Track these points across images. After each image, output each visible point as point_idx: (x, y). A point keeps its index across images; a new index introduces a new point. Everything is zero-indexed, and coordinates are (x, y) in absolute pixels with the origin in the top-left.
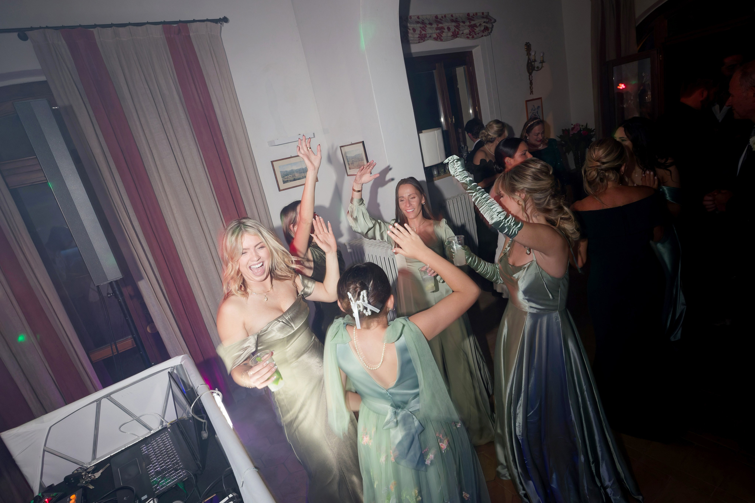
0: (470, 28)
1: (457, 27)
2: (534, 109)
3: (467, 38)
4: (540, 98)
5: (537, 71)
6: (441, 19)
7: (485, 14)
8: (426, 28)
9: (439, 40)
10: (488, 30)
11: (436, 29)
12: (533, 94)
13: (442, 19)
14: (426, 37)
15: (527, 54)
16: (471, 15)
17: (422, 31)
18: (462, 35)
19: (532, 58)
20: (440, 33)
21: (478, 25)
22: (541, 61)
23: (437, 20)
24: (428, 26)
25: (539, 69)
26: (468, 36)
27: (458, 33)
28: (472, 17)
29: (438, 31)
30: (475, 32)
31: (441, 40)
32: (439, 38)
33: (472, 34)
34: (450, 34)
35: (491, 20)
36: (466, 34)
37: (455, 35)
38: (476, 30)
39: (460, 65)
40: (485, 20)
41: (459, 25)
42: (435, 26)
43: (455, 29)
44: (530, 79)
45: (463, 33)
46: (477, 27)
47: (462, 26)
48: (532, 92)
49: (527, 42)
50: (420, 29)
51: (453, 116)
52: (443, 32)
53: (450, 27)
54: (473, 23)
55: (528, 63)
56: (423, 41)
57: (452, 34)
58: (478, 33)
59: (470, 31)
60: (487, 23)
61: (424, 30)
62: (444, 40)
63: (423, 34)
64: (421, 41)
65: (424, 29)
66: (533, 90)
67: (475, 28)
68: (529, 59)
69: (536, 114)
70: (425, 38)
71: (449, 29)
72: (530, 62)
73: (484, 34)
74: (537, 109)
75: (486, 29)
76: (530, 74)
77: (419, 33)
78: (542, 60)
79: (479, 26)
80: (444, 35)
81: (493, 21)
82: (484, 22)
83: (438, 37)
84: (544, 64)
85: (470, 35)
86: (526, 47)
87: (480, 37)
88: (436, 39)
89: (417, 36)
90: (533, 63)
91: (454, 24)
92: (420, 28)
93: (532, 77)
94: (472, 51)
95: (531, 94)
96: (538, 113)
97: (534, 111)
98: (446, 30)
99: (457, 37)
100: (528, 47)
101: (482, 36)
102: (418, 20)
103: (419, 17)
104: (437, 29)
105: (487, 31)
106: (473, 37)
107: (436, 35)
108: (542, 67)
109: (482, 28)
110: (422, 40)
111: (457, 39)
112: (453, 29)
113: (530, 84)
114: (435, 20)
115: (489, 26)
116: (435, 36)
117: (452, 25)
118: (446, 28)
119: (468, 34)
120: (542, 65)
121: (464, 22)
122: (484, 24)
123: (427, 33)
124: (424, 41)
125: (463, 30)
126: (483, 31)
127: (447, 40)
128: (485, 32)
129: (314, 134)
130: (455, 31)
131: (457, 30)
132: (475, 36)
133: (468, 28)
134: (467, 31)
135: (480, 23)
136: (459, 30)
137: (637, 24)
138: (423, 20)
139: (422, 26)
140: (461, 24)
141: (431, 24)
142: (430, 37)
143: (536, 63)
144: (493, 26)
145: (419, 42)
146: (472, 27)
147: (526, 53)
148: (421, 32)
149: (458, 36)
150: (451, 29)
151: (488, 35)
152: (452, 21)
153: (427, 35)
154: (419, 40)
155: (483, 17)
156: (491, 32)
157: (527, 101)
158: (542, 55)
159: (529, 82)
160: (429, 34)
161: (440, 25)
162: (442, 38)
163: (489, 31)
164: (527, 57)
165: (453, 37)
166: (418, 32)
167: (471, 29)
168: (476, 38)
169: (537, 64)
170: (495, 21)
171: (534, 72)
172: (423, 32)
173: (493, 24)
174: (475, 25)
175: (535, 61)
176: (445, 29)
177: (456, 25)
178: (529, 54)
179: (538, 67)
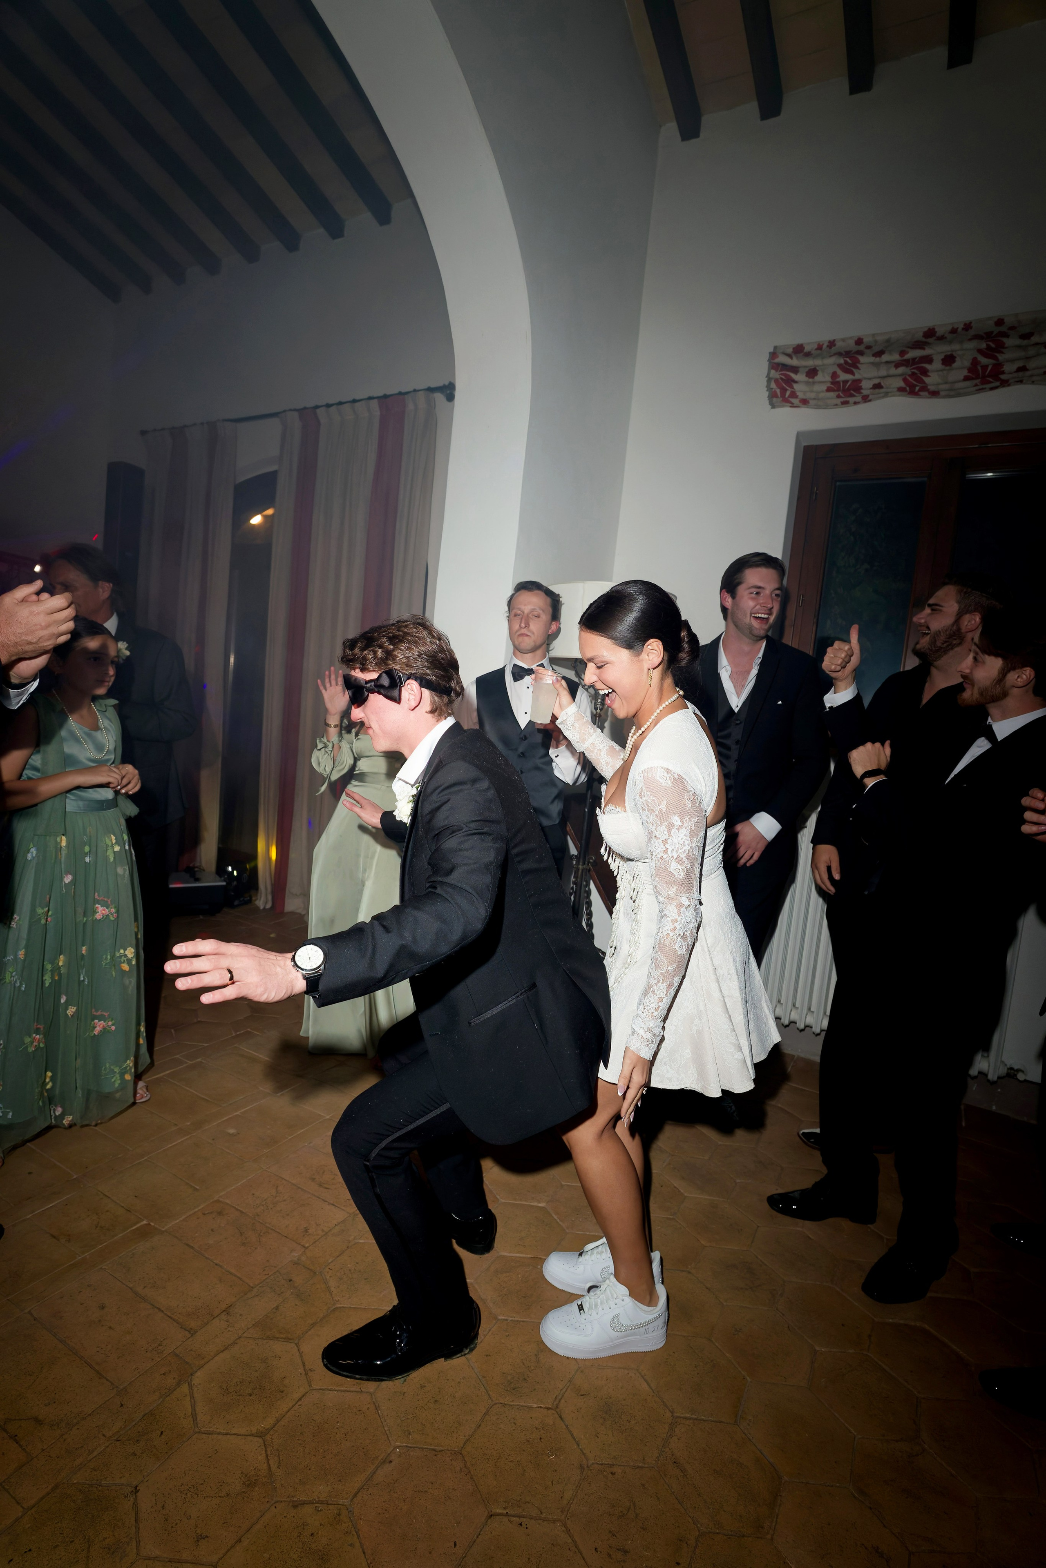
17: (839, 372)
41: (1002, 345)
43: (976, 358)
52: (925, 372)
53: (957, 353)
62: (942, 393)
63: (845, 382)
64: (852, 400)
71: (949, 360)
77: (828, 379)
80: (932, 380)
89: (824, 387)
91: (973, 345)
107: (903, 380)
116: (898, 384)
117: (967, 349)
123: (857, 376)
140: (1013, 341)
142: (877, 386)
145: (845, 403)
148: (834, 375)
154: (839, 397)
160: (869, 379)
166: (824, 377)
172: (843, 376)
176: (931, 363)
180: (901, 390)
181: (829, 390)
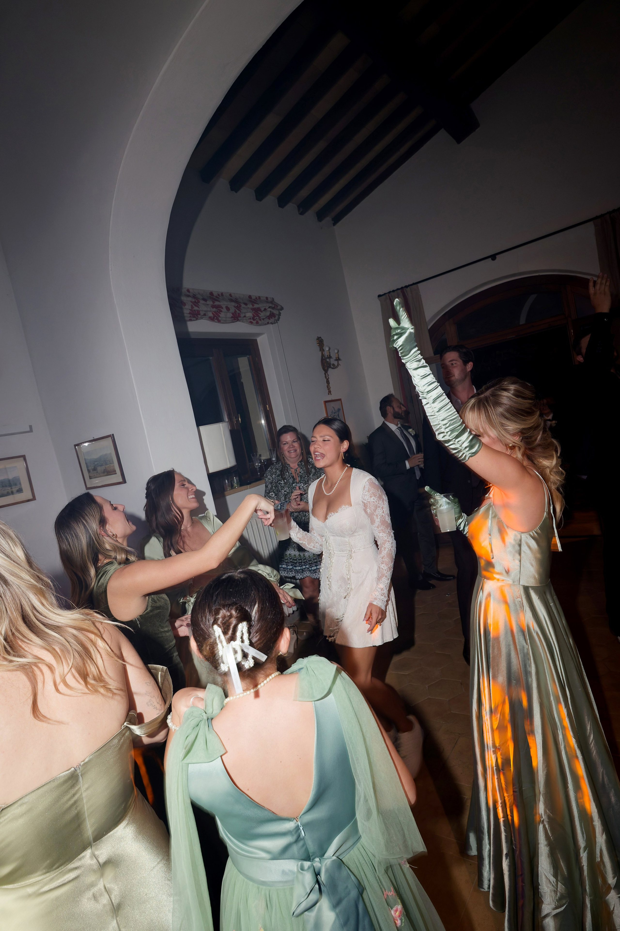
0: (254, 311)
1: (238, 307)
2: (334, 412)
3: (250, 323)
4: (340, 400)
5: (333, 368)
6: (216, 297)
7: (269, 299)
8: (199, 304)
9: (216, 320)
10: (275, 317)
11: (211, 306)
12: (331, 395)
13: (218, 296)
14: (200, 314)
15: (320, 350)
16: (253, 298)
18: (244, 318)
19: (326, 354)
20: (218, 311)
21: (262, 309)
22: (336, 358)
23: (213, 297)
24: (202, 302)
25: (335, 367)
26: (252, 320)
27: (239, 316)
28: (254, 300)
29: (214, 309)
30: (259, 317)
31: (219, 321)
32: (215, 318)
33: (256, 319)
34: (230, 315)
35: (277, 307)
36: (249, 318)
37: (236, 318)
38: (261, 314)
39: (243, 354)
40: (270, 305)
41: (240, 306)
42: (210, 302)
43: (235, 310)
44: (326, 377)
45: (245, 316)
46: (262, 312)
47: (244, 308)
48: (330, 392)
49: (319, 337)
50: (191, 304)
51: (239, 415)
52: (222, 311)
53: (229, 306)
54: (256, 306)
55: (322, 360)
56: (195, 319)
57: (231, 315)
58: (263, 319)
59: (253, 315)
60: (273, 308)
61: (195, 305)
62: (222, 321)
63: (195, 310)
64: (193, 319)
65: (196, 303)
66: (331, 389)
67: (259, 312)
68: (323, 355)
69: (337, 416)
70: (199, 316)
71: (228, 309)
72: (324, 358)
73: (270, 321)
74: (338, 412)
75: (272, 315)
76: (326, 371)
77: (191, 308)
78: (337, 356)
79: (264, 310)
80: (222, 315)
81: (279, 307)
82: (269, 307)
83: (214, 316)
84: (340, 362)
85: (254, 320)
86: (318, 342)
87: (266, 324)
88: (212, 319)
89: (188, 311)
90: (328, 360)
91: (233, 304)
92: (191, 302)
93: (328, 375)
94: (256, 340)
95: (329, 394)
96: (339, 417)
97: (334, 414)
98: (224, 310)
99: (238, 320)
100: (320, 342)
101: (268, 323)
102: (188, 293)
103: (189, 290)
104: (213, 306)
105: (273, 318)
106: (257, 323)
107: (212, 313)
108: (338, 365)
109: (268, 314)
110: (194, 317)
111: (238, 322)
112: (232, 310)
113: (327, 383)
114: (210, 297)
115: (276, 312)
116: (210, 314)
117: (232, 305)
118: (224, 307)
119: (252, 318)
120: (338, 362)
121: (246, 304)
122: (269, 309)
123: (200, 309)
124: (197, 319)
125: (245, 313)
126: (269, 317)
127: (225, 322)
128: (271, 319)
129: (31, 427)
130: (235, 311)
131: (238, 311)
132: (260, 322)
133: (251, 311)
134: (249, 315)
135: (264, 308)
136: (241, 311)
137: (429, 327)
138: (194, 294)
139: (194, 300)
140: (243, 305)
141: (205, 300)
142: (205, 315)
143: (331, 360)
144: (280, 314)
146: (256, 311)
147: (318, 348)
148: (192, 307)
149: (239, 318)
150: (230, 309)
151: (275, 323)
152: (231, 300)
153: (201, 311)
154: (190, 317)
155: (268, 302)
156: (279, 319)
157: (326, 402)
158: (336, 351)
159: (326, 380)
160: (202, 311)
161: (217, 303)
162: (219, 318)
163: (277, 317)
164: (320, 353)
165: (233, 319)
166: (188, 307)
167: (254, 313)
168: (260, 325)
169: (333, 361)
170: (282, 309)
171: (330, 371)
172: (196, 308)
173: (280, 311)
174: (259, 309)
175: (330, 357)
176: (222, 308)
177: (236, 305)
178: (322, 349)
179: (333, 365)
180: (210, 318)
181: (190, 313)
